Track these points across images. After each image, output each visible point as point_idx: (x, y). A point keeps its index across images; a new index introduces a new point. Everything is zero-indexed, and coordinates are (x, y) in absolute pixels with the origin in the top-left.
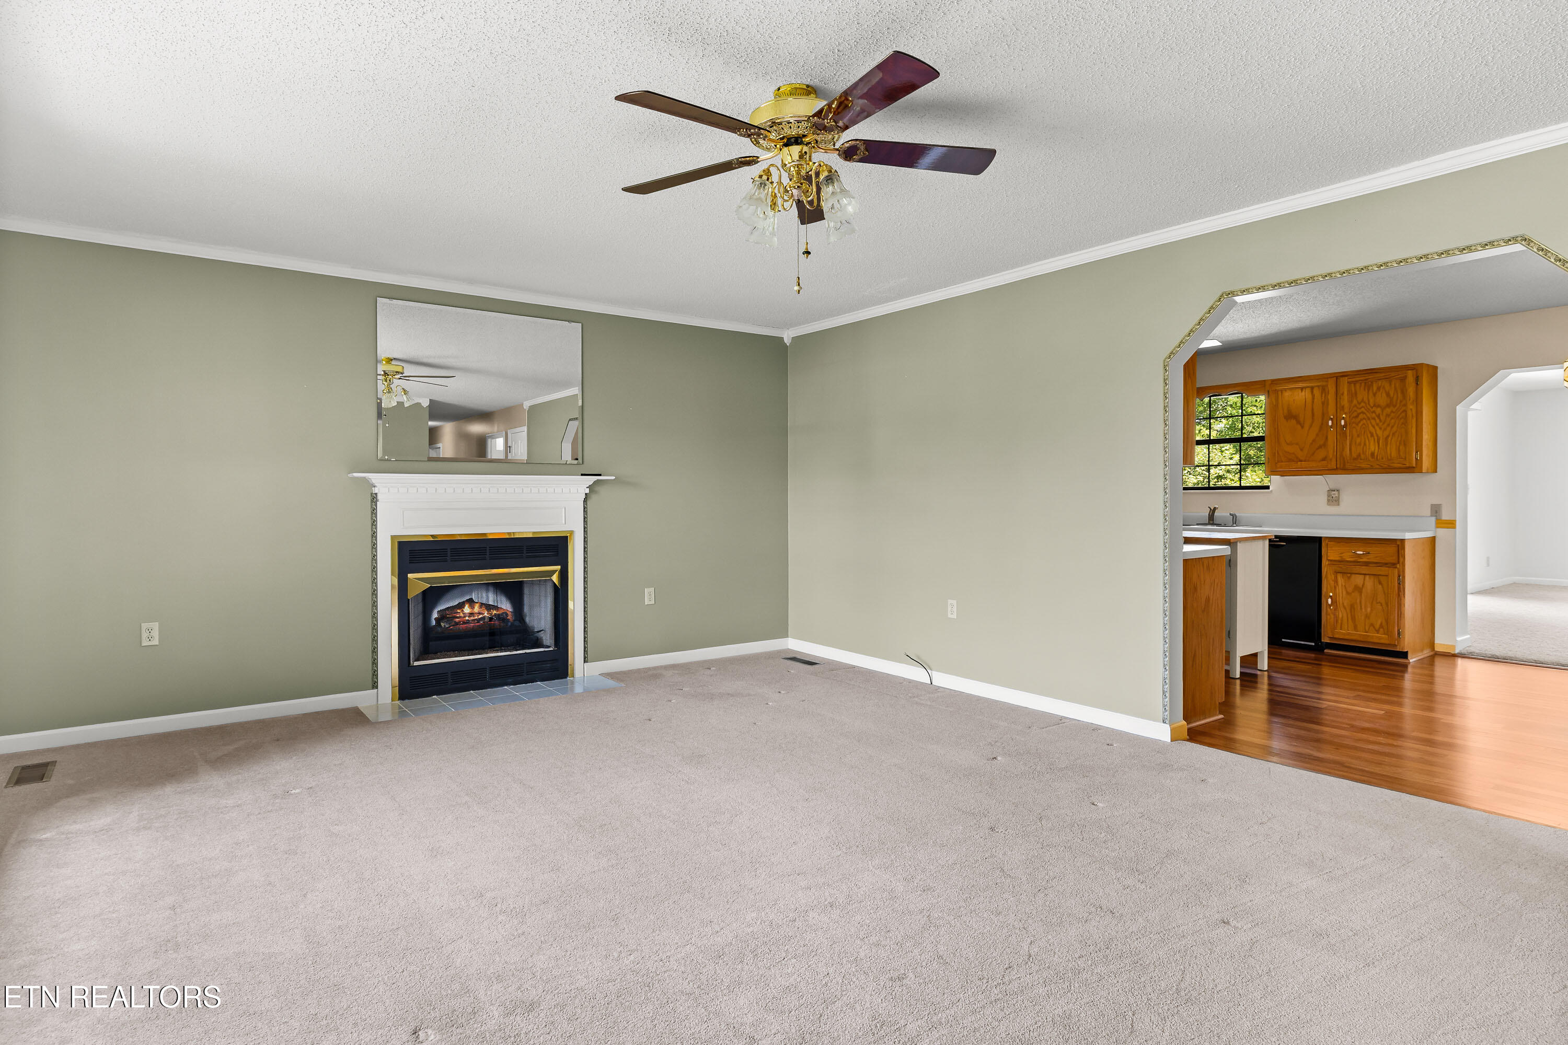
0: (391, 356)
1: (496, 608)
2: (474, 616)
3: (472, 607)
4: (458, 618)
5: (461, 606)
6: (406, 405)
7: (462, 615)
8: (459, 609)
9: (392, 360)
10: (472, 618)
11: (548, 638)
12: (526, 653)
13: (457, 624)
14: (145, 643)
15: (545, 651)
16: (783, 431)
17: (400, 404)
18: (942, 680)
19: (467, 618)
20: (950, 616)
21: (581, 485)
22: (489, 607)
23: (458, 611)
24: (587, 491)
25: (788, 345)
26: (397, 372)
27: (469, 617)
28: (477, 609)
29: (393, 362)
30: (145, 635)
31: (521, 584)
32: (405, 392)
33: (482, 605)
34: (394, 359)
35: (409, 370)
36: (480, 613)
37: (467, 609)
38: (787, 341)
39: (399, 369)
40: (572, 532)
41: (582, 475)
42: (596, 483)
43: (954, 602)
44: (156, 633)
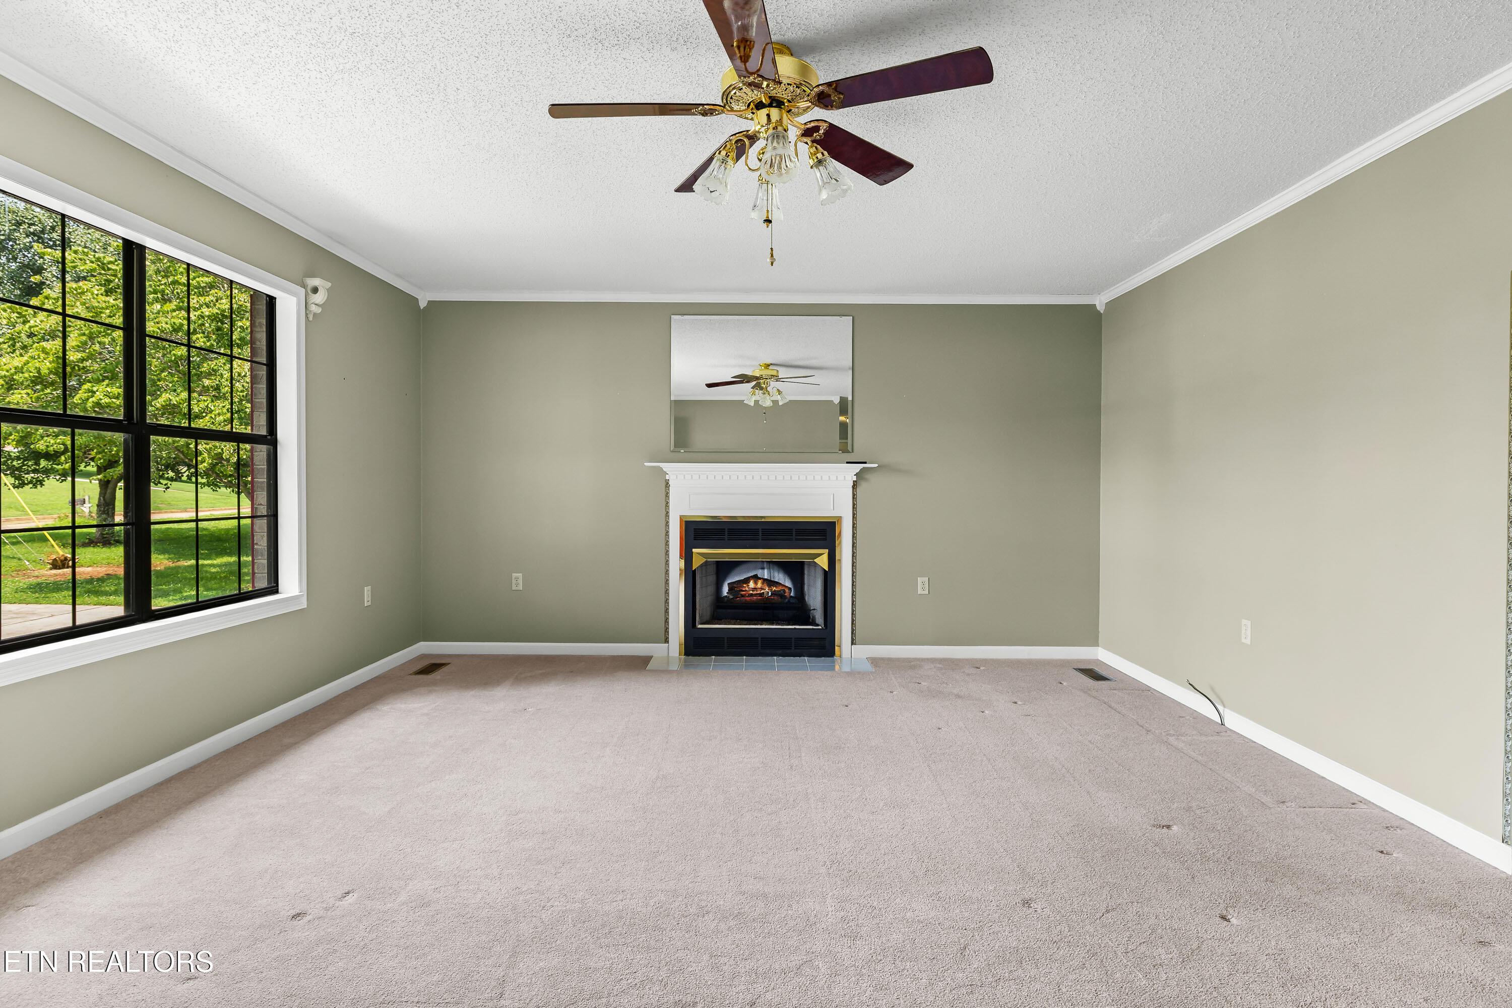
0: (769, 362)
1: (776, 584)
2: (757, 591)
3: (756, 583)
4: (743, 591)
5: (747, 581)
6: (780, 403)
7: (747, 589)
8: (746, 584)
9: (769, 365)
10: (755, 592)
11: (819, 617)
12: (795, 629)
13: (743, 596)
14: (514, 588)
15: (813, 629)
16: (1096, 410)
17: (775, 402)
18: (1235, 722)
19: (751, 592)
20: (1244, 641)
21: (850, 472)
22: (770, 583)
23: (744, 585)
24: (855, 478)
25: (1102, 312)
26: (772, 375)
27: (753, 591)
28: (759, 585)
29: (771, 367)
30: (514, 582)
31: (802, 564)
32: (779, 392)
33: (765, 580)
34: (771, 364)
35: (783, 373)
36: (762, 589)
37: (752, 584)
38: (1101, 308)
39: (774, 373)
40: (840, 518)
41: (847, 463)
42: (862, 470)
43: (1249, 623)
44: (520, 581)
